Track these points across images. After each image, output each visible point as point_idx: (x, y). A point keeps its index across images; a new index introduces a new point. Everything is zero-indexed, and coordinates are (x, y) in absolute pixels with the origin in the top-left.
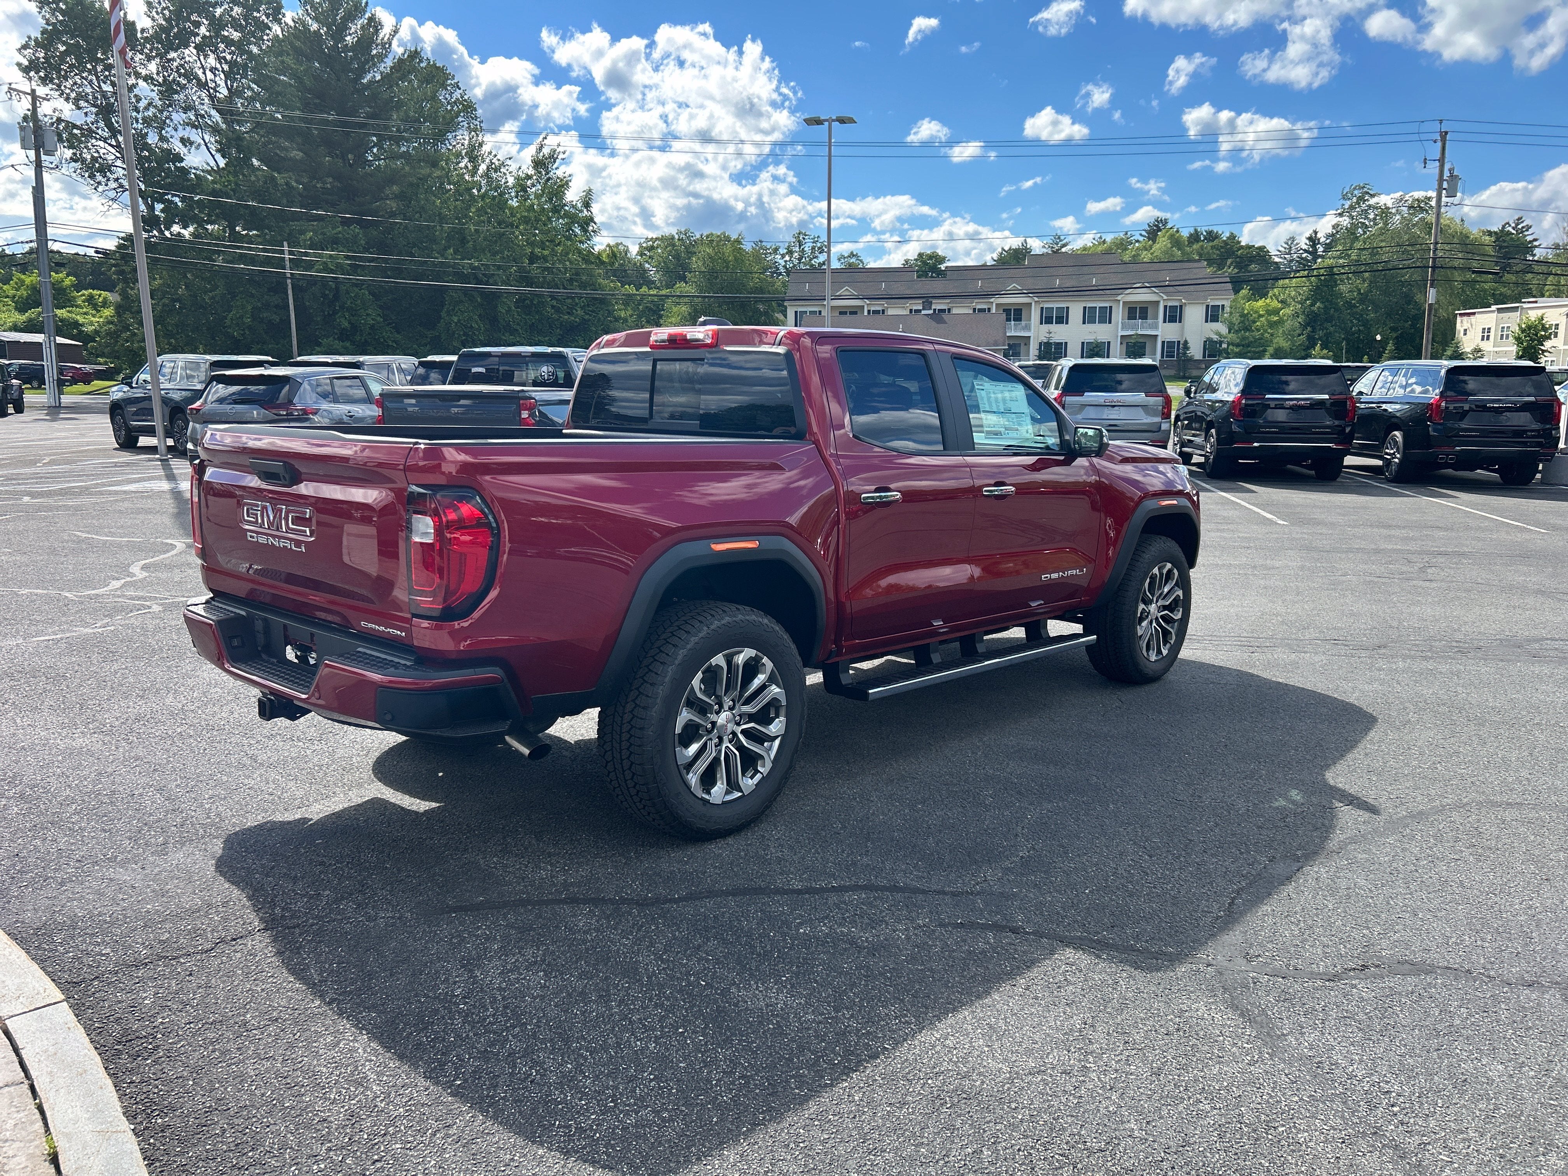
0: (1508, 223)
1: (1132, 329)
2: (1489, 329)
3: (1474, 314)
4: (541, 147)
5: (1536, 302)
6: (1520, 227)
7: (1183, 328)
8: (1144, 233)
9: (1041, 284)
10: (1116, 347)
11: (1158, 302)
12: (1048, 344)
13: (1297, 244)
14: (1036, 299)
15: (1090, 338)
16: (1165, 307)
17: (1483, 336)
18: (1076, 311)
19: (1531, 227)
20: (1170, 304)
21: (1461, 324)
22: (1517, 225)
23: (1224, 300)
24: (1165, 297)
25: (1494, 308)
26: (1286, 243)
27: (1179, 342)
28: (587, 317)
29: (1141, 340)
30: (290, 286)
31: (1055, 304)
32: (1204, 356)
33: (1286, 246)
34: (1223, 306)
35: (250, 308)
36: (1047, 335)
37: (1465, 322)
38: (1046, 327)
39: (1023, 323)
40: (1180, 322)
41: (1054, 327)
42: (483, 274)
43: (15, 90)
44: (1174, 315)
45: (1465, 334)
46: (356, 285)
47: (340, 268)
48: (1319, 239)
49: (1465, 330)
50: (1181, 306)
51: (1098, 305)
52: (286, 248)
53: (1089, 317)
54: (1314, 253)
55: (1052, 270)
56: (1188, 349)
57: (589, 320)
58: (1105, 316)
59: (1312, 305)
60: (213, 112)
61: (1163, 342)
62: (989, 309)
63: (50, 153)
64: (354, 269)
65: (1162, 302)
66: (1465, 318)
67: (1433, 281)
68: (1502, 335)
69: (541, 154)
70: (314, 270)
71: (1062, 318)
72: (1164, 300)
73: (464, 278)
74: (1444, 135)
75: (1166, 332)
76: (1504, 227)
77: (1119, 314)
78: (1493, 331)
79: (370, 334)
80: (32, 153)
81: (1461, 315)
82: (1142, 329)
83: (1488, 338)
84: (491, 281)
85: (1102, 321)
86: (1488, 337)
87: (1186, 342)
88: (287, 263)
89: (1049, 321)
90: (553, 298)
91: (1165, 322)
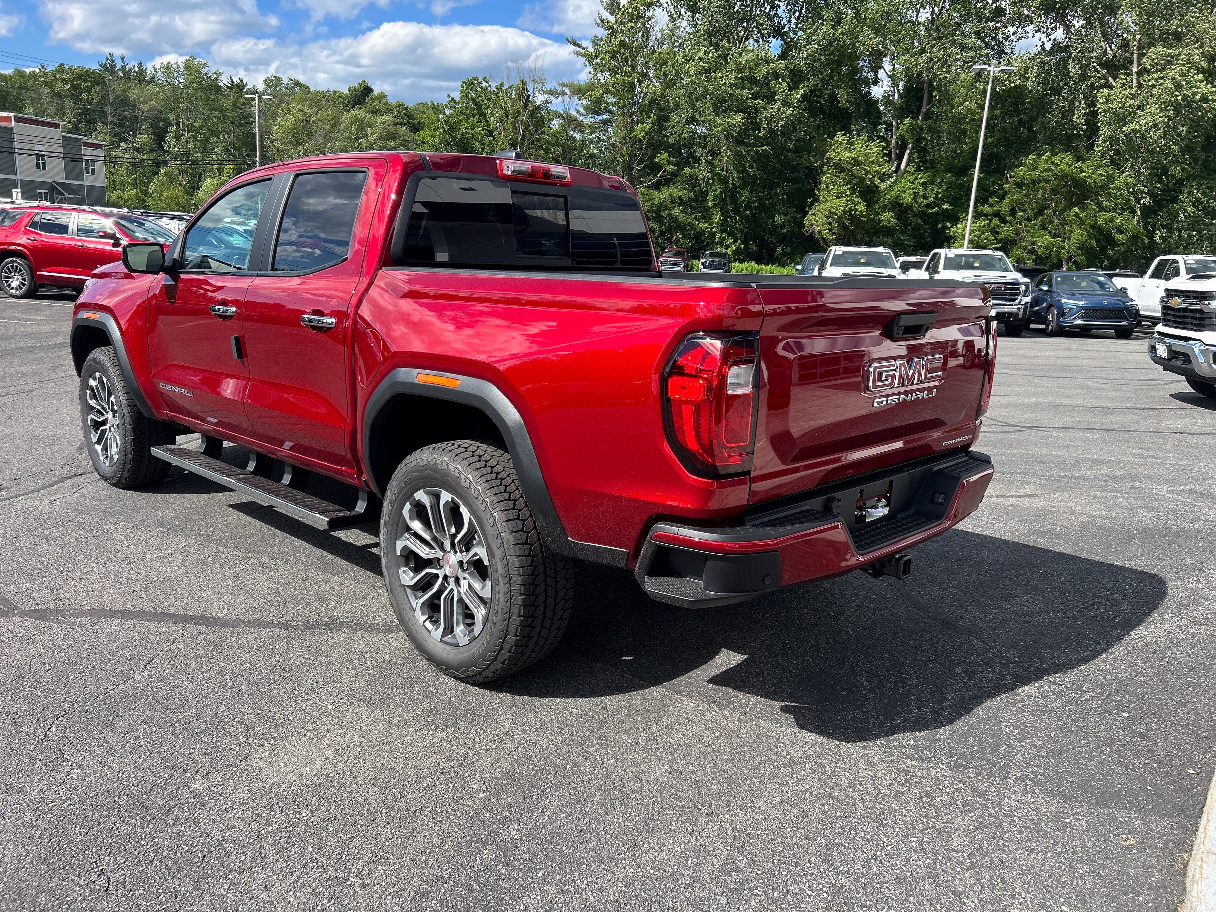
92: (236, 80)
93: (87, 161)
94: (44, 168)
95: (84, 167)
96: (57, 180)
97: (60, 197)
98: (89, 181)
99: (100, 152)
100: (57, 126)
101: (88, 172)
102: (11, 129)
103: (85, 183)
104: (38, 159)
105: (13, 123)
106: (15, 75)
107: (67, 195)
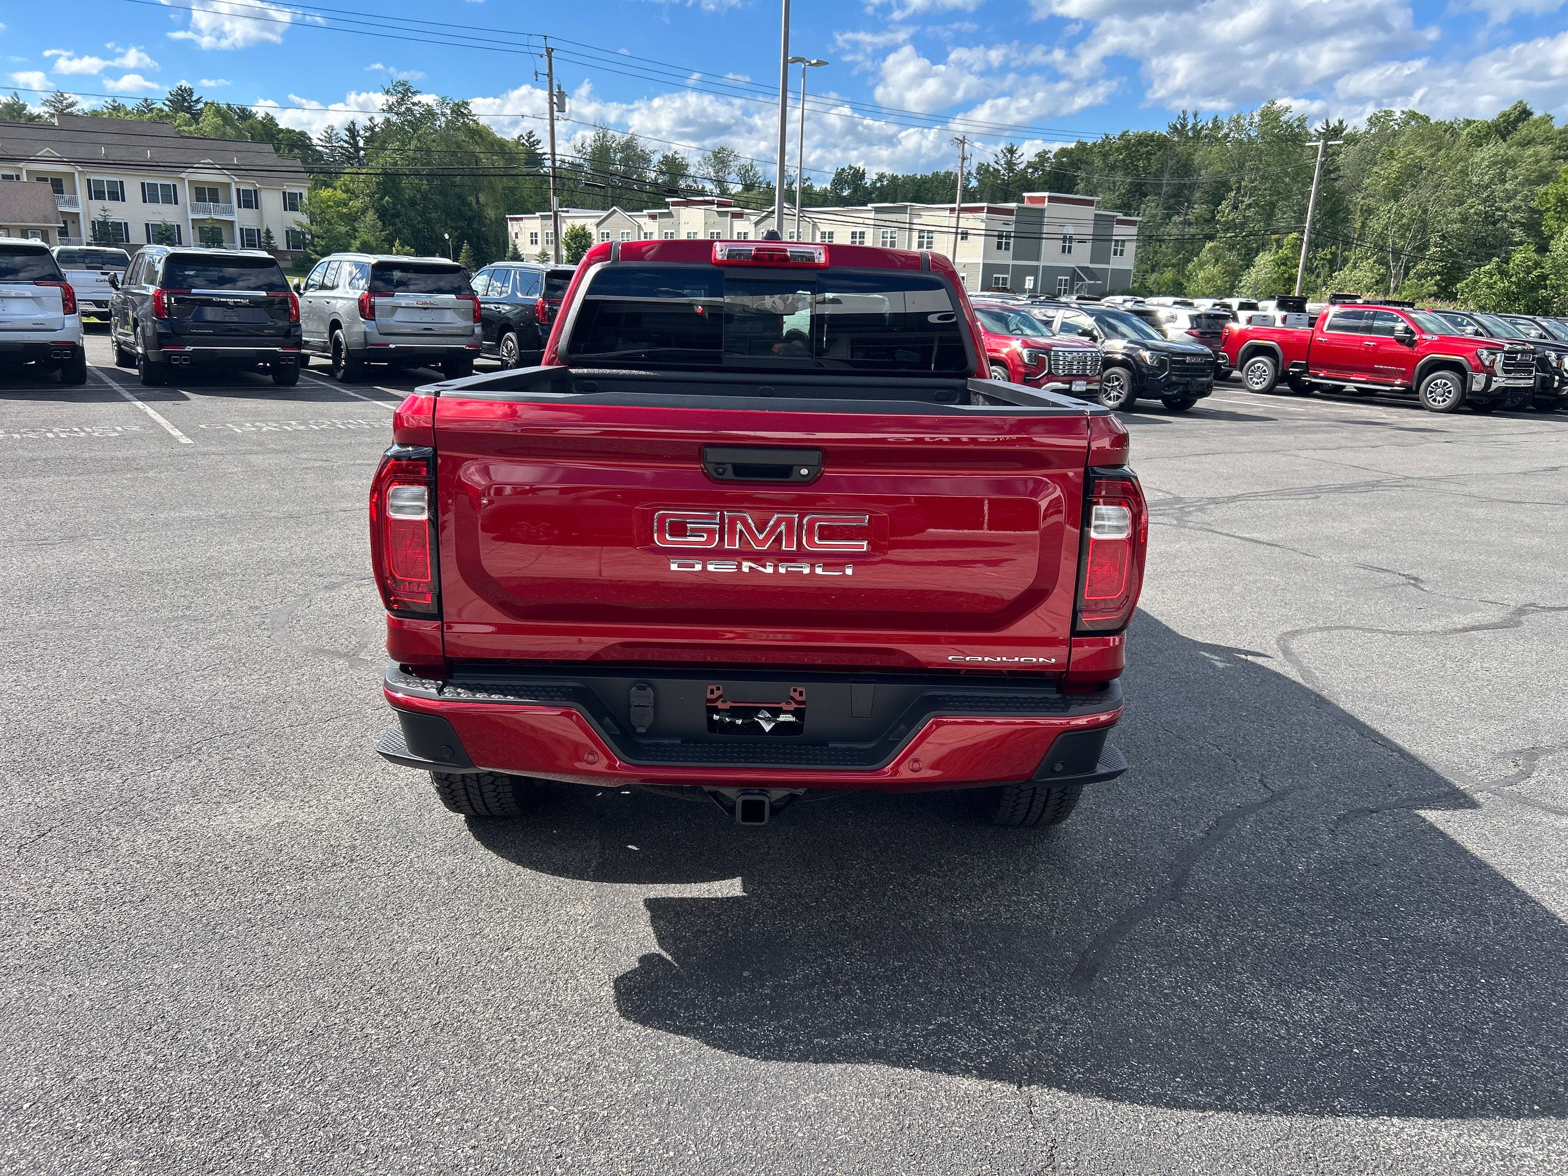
0: (522, 136)
1: (204, 212)
2: (536, 234)
3: (521, 219)
5: (568, 212)
6: (531, 140)
7: (261, 214)
8: (167, 102)
9: (82, 152)
10: (189, 233)
11: (229, 185)
12: (103, 224)
13: (337, 134)
14: (80, 169)
15: (156, 220)
16: (238, 190)
17: (532, 241)
18: (133, 187)
19: (540, 141)
20: (242, 187)
21: (513, 228)
22: (529, 138)
23: (301, 188)
24: (237, 180)
25: (538, 214)
26: (326, 132)
27: (259, 230)
29: (217, 226)
31: (106, 177)
32: (288, 247)
33: (326, 134)
34: (301, 194)
36: (102, 213)
37: (515, 226)
38: (97, 204)
39: (67, 196)
40: (257, 208)
41: (108, 203)
44: (249, 200)
45: (517, 237)
48: (358, 132)
49: (516, 234)
50: (255, 191)
51: (159, 182)
53: (149, 194)
54: (355, 145)
55: (92, 135)
56: (271, 238)
58: (170, 196)
59: (381, 199)
61: (241, 230)
62: (18, 177)
65: (233, 184)
66: (515, 223)
67: (555, 190)
68: (547, 241)
71: (117, 194)
72: (237, 184)
74: (550, 51)
75: (243, 218)
76: (519, 138)
77: (185, 194)
78: (539, 235)
81: (511, 219)
82: (214, 213)
83: (536, 243)
85: (167, 200)
86: (536, 241)
87: (268, 232)
89: (99, 195)
91: (240, 207)
92: (1334, 122)
93: (1117, 241)
94: (1069, 252)
95: (1113, 247)
96: (1081, 265)
97: (1080, 283)
98: (1116, 263)
99: (1134, 230)
100: (1090, 203)
101: (1115, 254)
102: (1042, 211)
103: (1110, 267)
104: (1065, 242)
105: (1046, 204)
106: (1077, 148)
107: (1088, 281)
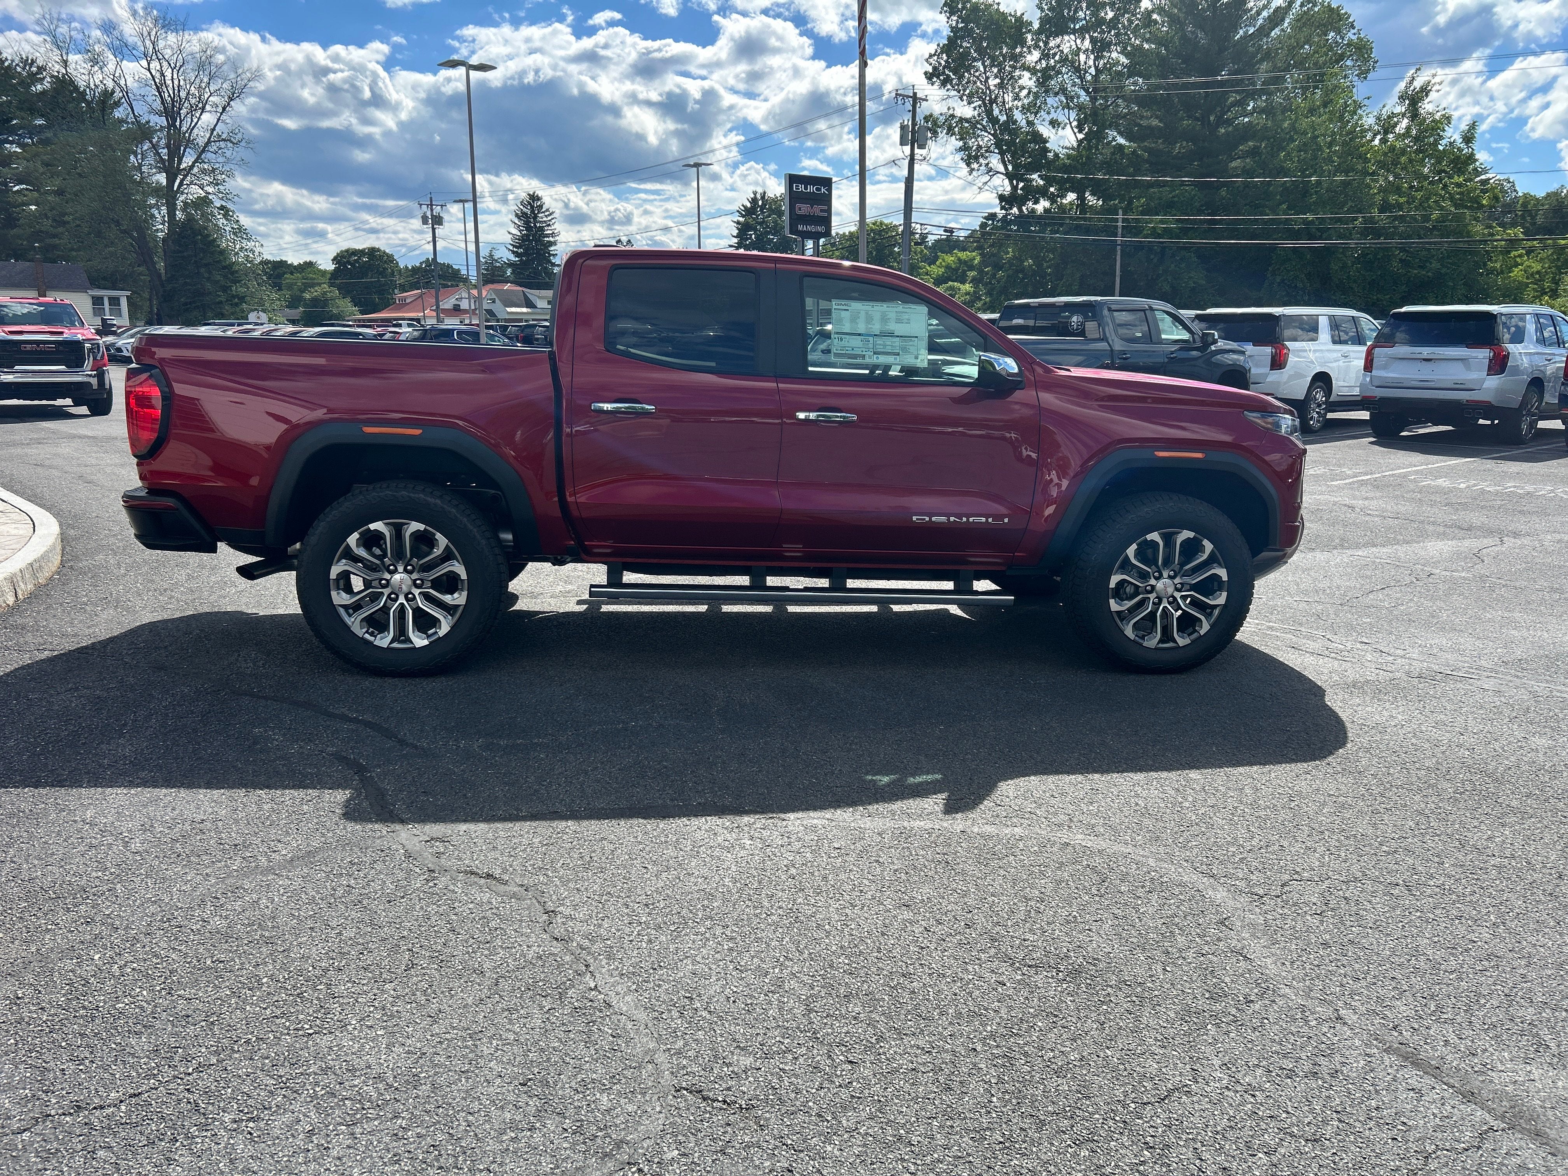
4: (1411, 82)
28: (1443, 271)
30: (1119, 253)
35: (1079, 275)
42: (1318, 229)
43: (900, 95)
46: (1185, 248)
47: (1167, 232)
52: (1120, 216)
57: (1447, 274)
60: (1082, 93)
63: (921, 147)
64: (1184, 232)
69: (1412, 88)
70: (1141, 235)
73: (1296, 235)
79: (1190, 297)
80: (907, 149)
84: (1324, 236)
88: (1120, 230)
90: (1402, 250)
